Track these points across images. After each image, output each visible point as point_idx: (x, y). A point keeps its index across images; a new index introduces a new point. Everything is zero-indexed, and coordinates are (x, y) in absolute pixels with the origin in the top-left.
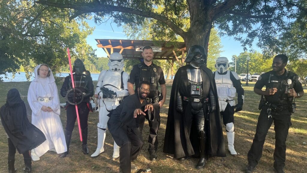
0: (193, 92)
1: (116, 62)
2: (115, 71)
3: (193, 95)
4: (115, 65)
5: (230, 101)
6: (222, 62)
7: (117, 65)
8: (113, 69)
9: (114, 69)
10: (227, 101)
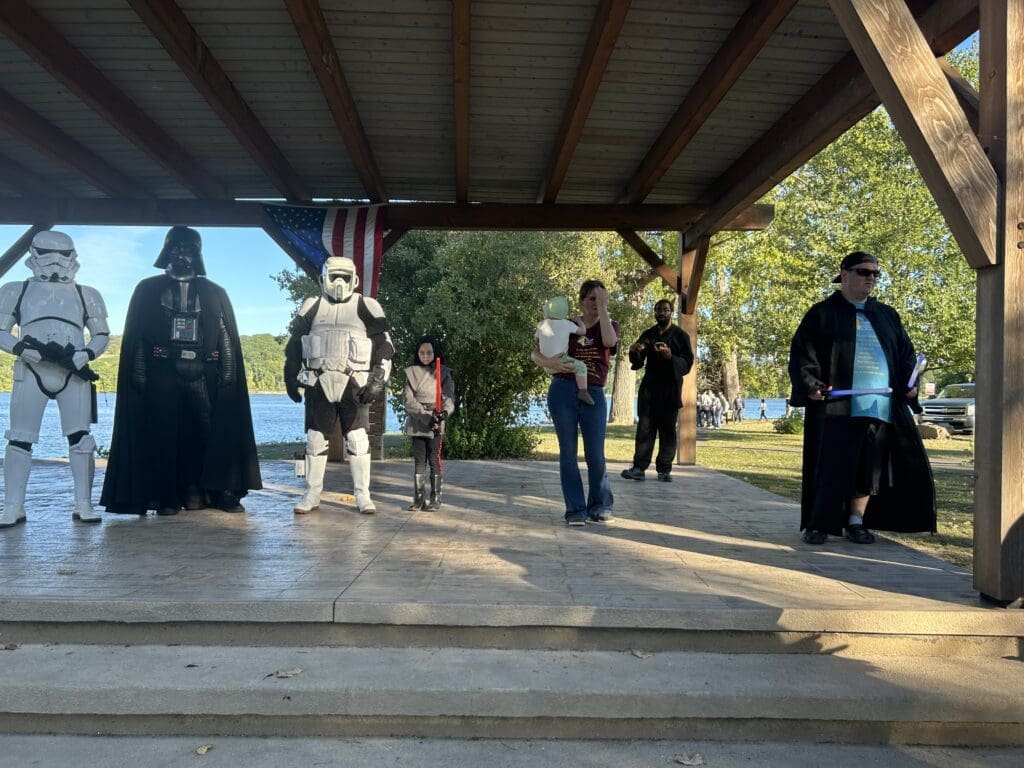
0: (178, 333)
1: (57, 257)
2: (51, 281)
3: (176, 341)
4: (54, 264)
5: (358, 371)
6: (340, 270)
7: (57, 264)
8: (43, 277)
9: (49, 275)
10: (347, 372)
